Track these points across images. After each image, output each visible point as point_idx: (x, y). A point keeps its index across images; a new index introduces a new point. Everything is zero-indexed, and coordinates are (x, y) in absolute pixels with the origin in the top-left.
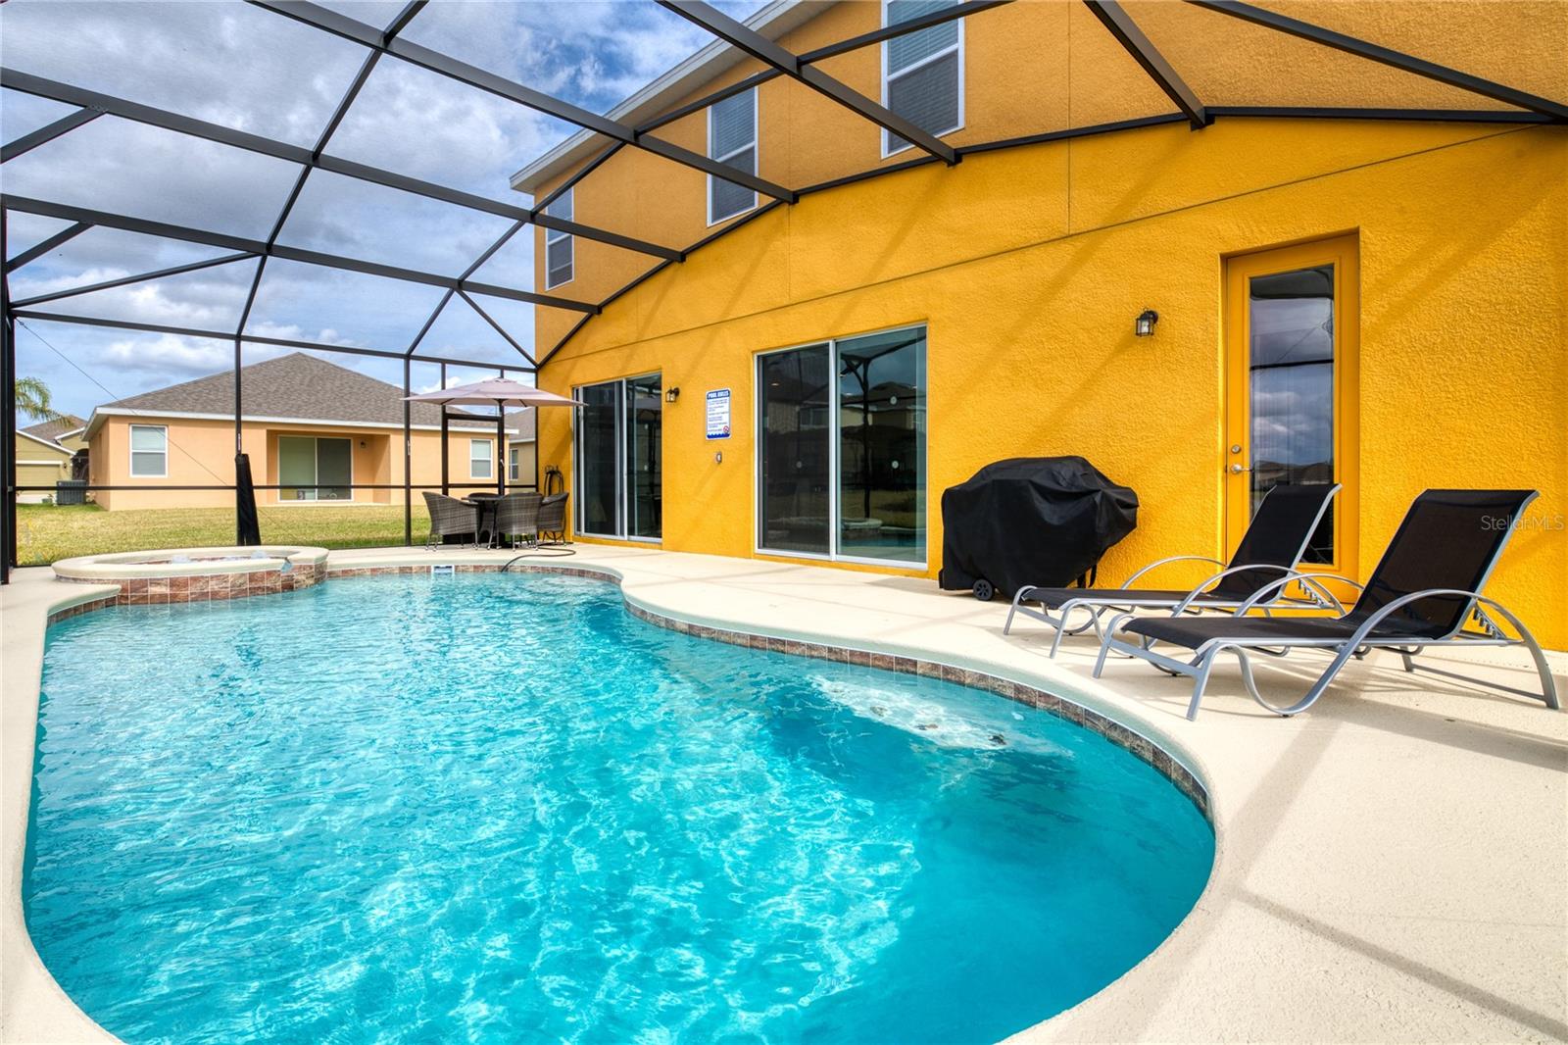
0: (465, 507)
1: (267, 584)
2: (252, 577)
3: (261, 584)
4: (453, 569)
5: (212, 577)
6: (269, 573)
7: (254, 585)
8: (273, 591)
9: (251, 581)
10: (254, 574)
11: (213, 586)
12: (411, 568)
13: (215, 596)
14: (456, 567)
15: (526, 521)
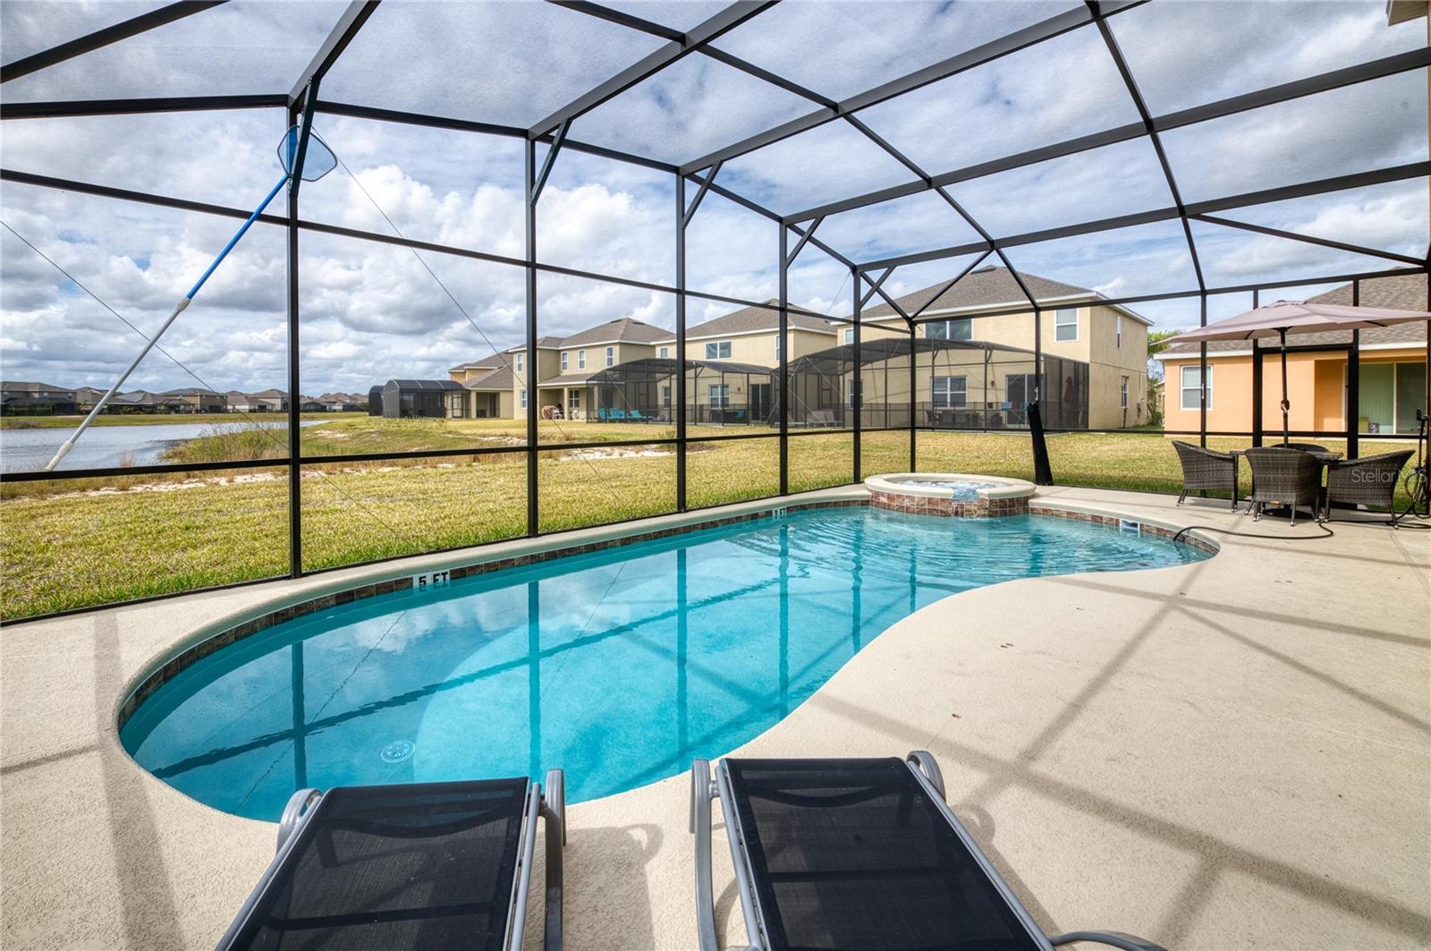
0: (1215, 461)
1: (940, 508)
2: (930, 501)
3: (935, 507)
4: (1139, 526)
5: (907, 497)
6: (943, 500)
7: (931, 507)
8: (945, 514)
9: (929, 503)
10: (931, 499)
11: (906, 503)
12: (1101, 518)
13: (908, 510)
14: (1142, 525)
15: (1277, 485)
